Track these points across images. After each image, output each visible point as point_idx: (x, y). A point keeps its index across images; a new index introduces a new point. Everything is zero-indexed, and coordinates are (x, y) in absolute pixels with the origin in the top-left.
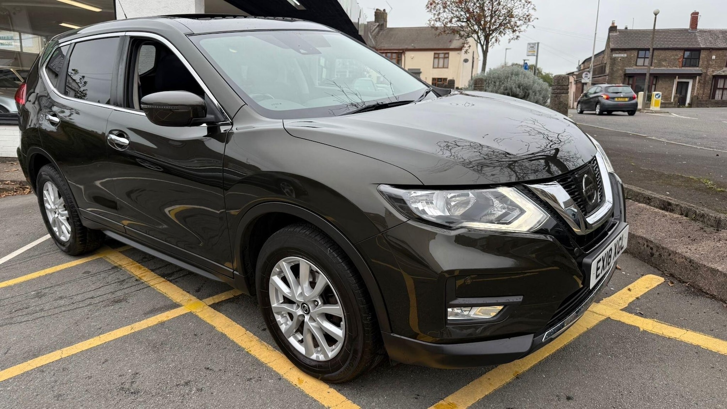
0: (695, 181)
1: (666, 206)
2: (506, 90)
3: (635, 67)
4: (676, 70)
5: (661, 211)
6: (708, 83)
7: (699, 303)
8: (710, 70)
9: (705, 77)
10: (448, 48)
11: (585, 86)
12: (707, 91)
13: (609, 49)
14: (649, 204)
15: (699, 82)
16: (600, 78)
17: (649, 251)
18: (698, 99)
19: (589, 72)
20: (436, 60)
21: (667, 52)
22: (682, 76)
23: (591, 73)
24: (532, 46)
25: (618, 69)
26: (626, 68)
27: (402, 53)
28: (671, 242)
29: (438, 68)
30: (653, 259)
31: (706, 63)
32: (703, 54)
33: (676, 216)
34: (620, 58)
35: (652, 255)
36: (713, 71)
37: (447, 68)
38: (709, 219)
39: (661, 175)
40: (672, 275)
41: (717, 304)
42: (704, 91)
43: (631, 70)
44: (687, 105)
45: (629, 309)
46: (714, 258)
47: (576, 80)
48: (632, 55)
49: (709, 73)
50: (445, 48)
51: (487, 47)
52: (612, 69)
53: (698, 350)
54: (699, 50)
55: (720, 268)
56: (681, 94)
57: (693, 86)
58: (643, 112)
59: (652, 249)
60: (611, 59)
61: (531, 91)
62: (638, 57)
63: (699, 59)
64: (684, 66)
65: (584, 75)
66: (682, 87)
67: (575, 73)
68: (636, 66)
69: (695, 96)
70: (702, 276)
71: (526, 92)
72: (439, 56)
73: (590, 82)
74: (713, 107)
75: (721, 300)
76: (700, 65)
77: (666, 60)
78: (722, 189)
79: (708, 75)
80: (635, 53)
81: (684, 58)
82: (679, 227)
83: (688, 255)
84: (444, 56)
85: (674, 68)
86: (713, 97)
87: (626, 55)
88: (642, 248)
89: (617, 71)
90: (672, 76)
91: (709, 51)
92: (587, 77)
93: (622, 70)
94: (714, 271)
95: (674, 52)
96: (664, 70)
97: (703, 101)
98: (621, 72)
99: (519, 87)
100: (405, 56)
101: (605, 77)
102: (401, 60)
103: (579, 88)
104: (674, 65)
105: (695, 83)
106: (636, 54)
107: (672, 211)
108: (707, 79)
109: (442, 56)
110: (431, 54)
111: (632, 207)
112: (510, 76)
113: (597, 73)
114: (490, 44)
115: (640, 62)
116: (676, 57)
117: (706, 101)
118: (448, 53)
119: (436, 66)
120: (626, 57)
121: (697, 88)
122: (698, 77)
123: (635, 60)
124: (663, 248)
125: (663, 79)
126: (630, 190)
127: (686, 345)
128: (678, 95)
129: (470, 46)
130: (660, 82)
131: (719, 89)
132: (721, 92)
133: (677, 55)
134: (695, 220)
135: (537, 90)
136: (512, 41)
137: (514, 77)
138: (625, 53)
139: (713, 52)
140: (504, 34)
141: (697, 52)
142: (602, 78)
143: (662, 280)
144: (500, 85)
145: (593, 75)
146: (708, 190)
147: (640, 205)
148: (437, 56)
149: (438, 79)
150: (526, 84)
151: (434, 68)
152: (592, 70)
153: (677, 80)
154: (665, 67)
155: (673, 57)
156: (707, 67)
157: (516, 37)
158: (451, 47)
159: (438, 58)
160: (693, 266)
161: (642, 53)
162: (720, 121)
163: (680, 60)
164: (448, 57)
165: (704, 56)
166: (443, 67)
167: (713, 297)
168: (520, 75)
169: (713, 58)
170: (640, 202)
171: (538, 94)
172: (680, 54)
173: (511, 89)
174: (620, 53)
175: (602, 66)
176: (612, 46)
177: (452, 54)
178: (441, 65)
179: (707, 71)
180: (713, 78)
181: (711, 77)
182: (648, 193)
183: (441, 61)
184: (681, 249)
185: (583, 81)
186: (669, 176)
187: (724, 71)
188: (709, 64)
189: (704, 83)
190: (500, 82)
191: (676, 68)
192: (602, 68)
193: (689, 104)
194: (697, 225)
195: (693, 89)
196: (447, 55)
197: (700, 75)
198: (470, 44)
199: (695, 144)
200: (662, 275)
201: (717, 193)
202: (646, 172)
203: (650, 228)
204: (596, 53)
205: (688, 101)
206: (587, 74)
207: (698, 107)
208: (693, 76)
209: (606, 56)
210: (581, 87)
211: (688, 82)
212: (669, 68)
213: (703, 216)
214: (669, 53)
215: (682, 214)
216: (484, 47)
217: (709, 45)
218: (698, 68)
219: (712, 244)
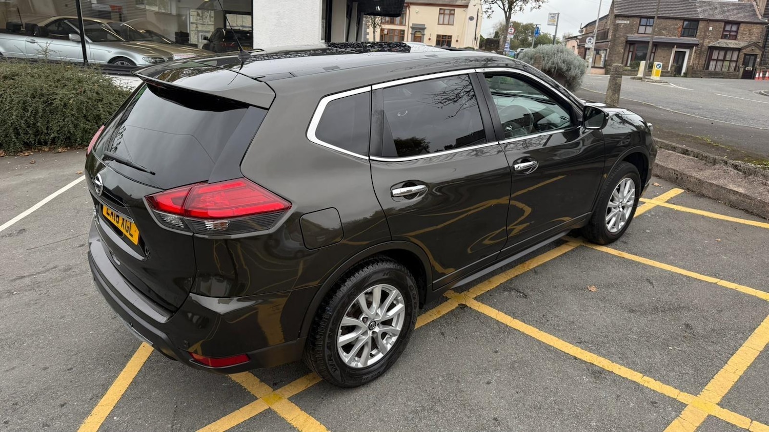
0: (700, 140)
1: (685, 152)
2: (553, 64)
3: (636, 35)
4: (675, 39)
5: (682, 155)
6: (704, 53)
7: (702, 200)
8: (707, 41)
9: (701, 48)
10: (454, 4)
11: (588, 52)
12: (702, 61)
13: (613, 15)
14: (674, 151)
15: (695, 52)
16: (602, 44)
17: (675, 176)
18: (693, 69)
19: (593, 37)
20: (442, 16)
21: (668, 20)
22: (680, 45)
23: (595, 38)
24: (553, 16)
25: (621, 36)
26: (628, 35)
27: (407, 6)
28: (689, 171)
29: (443, 24)
30: (677, 181)
31: (703, 34)
32: (701, 25)
33: (691, 157)
34: (622, 25)
35: (677, 178)
36: (709, 42)
37: (453, 25)
38: (710, 159)
39: (678, 135)
40: (688, 189)
41: (711, 201)
42: (699, 62)
43: (633, 37)
44: (682, 74)
45: (668, 202)
46: (712, 178)
47: (579, 44)
48: (635, 22)
49: (705, 44)
50: (451, 4)
51: (510, 14)
52: (615, 35)
53: (703, 217)
54: (697, 21)
55: (714, 183)
56: (677, 64)
57: (690, 56)
58: (644, 81)
59: (677, 175)
60: (614, 25)
61: (572, 66)
62: (640, 25)
63: (697, 29)
64: (682, 35)
65: (587, 40)
66: (680, 57)
67: (579, 37)
68: (638, 33)
69: (691, 66)
70: (705, 188)
71: (568, 67)
72: (444, 12)
73: (593, 47)
74: (706, 78)
75: (714, 199)
76: (697, 36)
77: (666, 29)
78: (717, 144)
79: (704, 46)
80: (638, 20)
81: (683, 28)
82: (693, 163)
83: (698, 177)
84: (450, 12)
85: (673, 37)
86: (708, 68)
87: (628, 22)
88: (671, 175)
89: (618, 37)
90: (670, 45)
91: (705, 23)
92: (590, 42)
93: (623, 36)
94: (711, 184)
95: (674, 22)
96: (663, 38)
97: (698, 71)
98: (623, 39)
99: (564, 62)
100: (409, 10)
101: (607, 43)
102: (406, 13)
103: (582, 53)
104: (672, 35)
105: (692, 53)
106: (638, 22)
107: (689, 155)
108: (703, 49)
109: (447, 12)
110: (437, 9)
111: (665, 153)
112: (556, 52)
113: (599, 38)
114: (513, 11)
115: (642, 29)
116: (676, 27)
117: (701, 71)
118: (454, 10)
119: (441, 23)
120: (629, 24)
121: (694, 58)
122: (694, 47)
123: (637, 28)
124: (684, 174)
125: (662, 48)
126: (663, 143)
127: (697, 215)
128: (675, 64)
129: (493, 11)
130: (659, 50)
131: (714, 60)
132: (715, 63)
133: (677, 25)
134: (702, 159)
135: (577, 65)
136: (534, 10)
137: (559, 54)
138: (628, 20)
139: (711, 23)
140: (527, 3)
141: (696, 23)
142: (605, 43)
143: (683, 191)
144: (548, 60)
145: (596, 40)
146: (709, 145)
147: (669, 151)
148: (442, 12)
149: (443, 36)
150: (569, 60)
151: (438, 24)
152: (596, 35)
153: (675, 49)
154: (664, 36)
155: (672, 27)
156: (704, 38)
157: (538, 6)
158: (457, 4)
159: (444, 14)
160: (700, 182)
161: (644, 21)
162: (713, 93)
163: (679, 30)
164: (454, 14)
165: (701, 26)
166: (448, 24)
167: (710, 198)
168: (565, 53)
169: (710, 29)
170: (669, 150)
171: (577, 69)
172: (680, 23)
173: (557, 63)
174: (623, 20)
175: (605, 32)
176: (616, 12)
177: (457, 10)
178: (446, 22)
179: (703, 41)
180: (709, 49)
181: (707, 48)
182: (674, 144)
183: (447, 17)
184: (694, 174)
185: (586, 46)
186: (683, 136)
187: (719, 43)
188: (706, 36)
189: (700, 53)
190: (548, 57)
191: (675, 38)
192: (605, 34)
193: (684, 74)
194: (704, 162)
195: (689, 59)
196: (452, 12)
197: (697, 45)
198: (493, 9)
199: (694, 114)
200: (683, 189)
201: (713, 146)
202: (668, 133)
203: (676, 164)
204: (600, 17)
205: (684, 70)
206: (590, 39)
207: (692, 77)
208: (690, 46)
209: (609, 22)
210: (584, 52)
211: (685, 52)
212: (668, 37)
213: (706, 157)
214: (669, 22)
215: (694, 156)
216: (508, 13)
217: (707, 17)
218: (695, 38)
219: (711, 171)
